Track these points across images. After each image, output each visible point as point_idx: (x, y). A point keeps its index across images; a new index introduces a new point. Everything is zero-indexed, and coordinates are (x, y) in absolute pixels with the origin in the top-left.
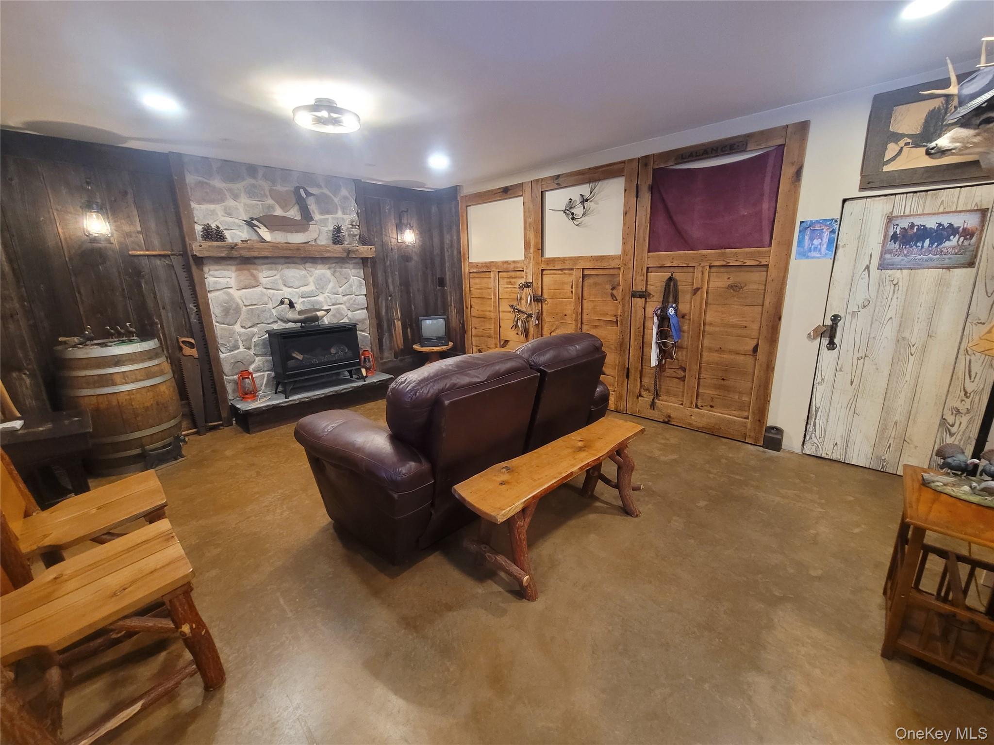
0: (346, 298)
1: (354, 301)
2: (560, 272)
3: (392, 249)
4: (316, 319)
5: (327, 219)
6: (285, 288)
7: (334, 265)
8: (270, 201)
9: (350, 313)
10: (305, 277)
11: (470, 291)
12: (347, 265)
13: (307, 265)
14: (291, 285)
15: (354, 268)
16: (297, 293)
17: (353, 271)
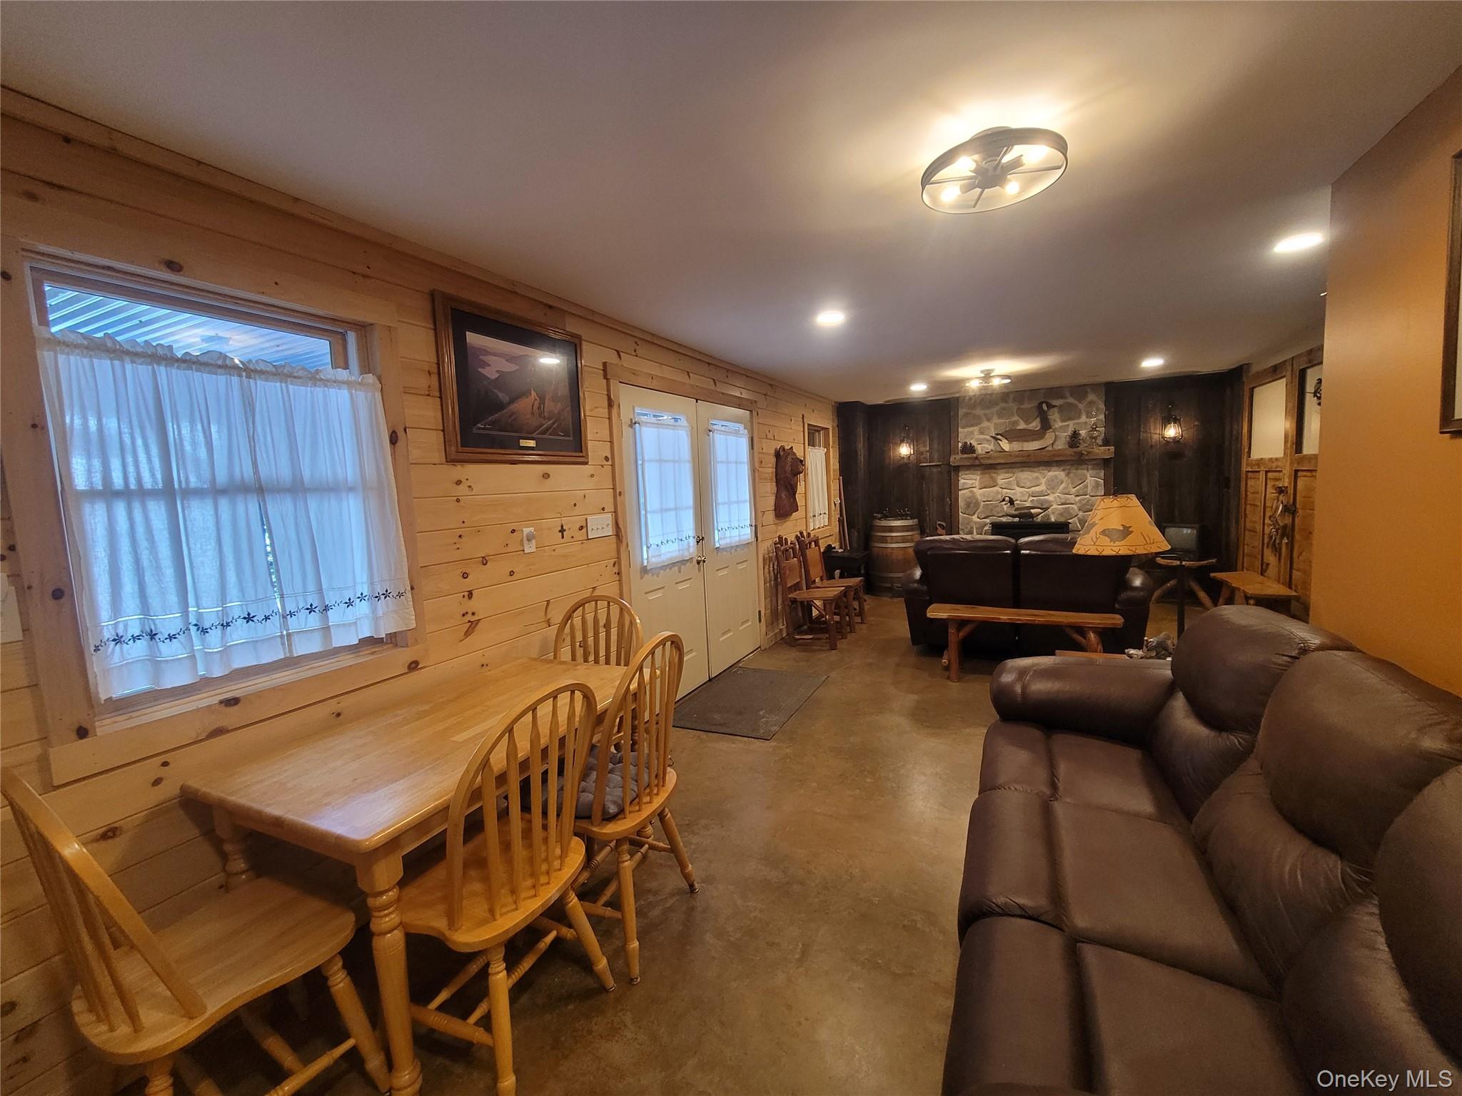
0: (1079, 498)
1: (1088, 502)
2: (1309, 474)
3: (1152, 446)
4: (1032, 516)
5: (1068, 425)
6: (1017, 488)
7: (1069, 467)
8: (1016, 418)
9: (1081, 514)
10: (1037, 478)
11: (1246, 495)
12: (1085, 466)
13: (1041, 468)
14: (1023, 485)
15: (1093, 469)
16: (1027, 492)
17: (1091, 472)
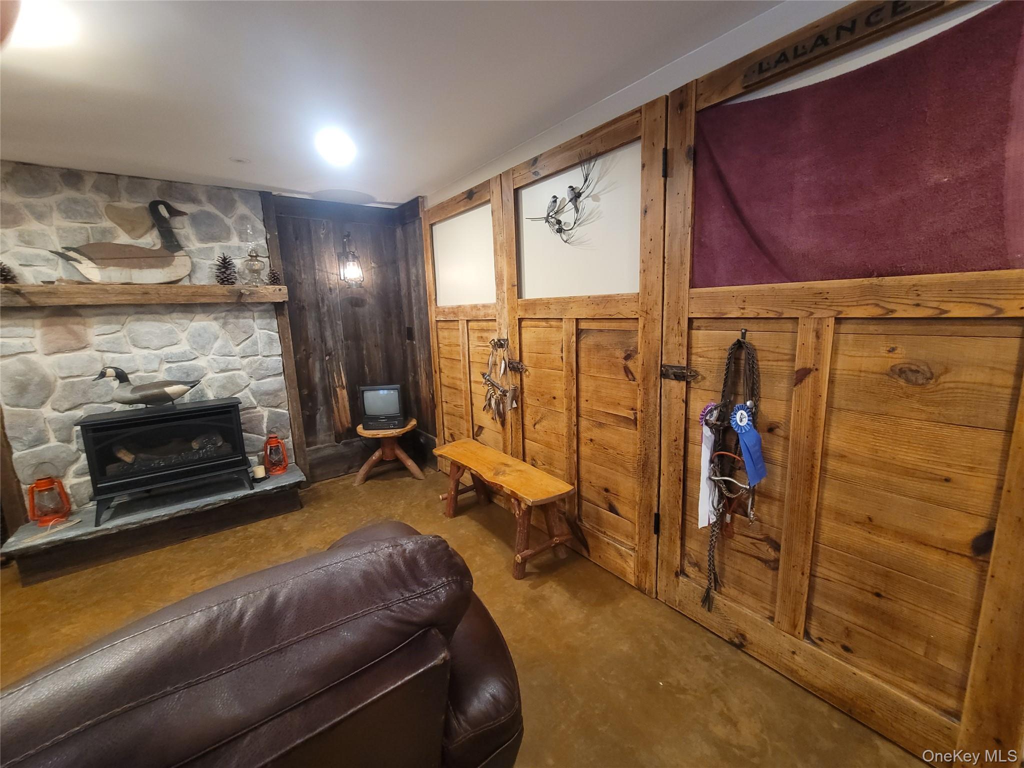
0: (247, 360)
1: (260, 364)
2: (544, 324)
3: (330, 289)
4: (168, 398)
5: (212, 248)
6: (135, 351)
7: (224, 314)
8: (107, 223)
9: (253, 383)
10: (171, 332)
11: (439, 348)
12: (248, 314)
13: (174, 315)
14: (145, 344)
15: (260, 318)
16: (157, 356)
17: (258, 321)
